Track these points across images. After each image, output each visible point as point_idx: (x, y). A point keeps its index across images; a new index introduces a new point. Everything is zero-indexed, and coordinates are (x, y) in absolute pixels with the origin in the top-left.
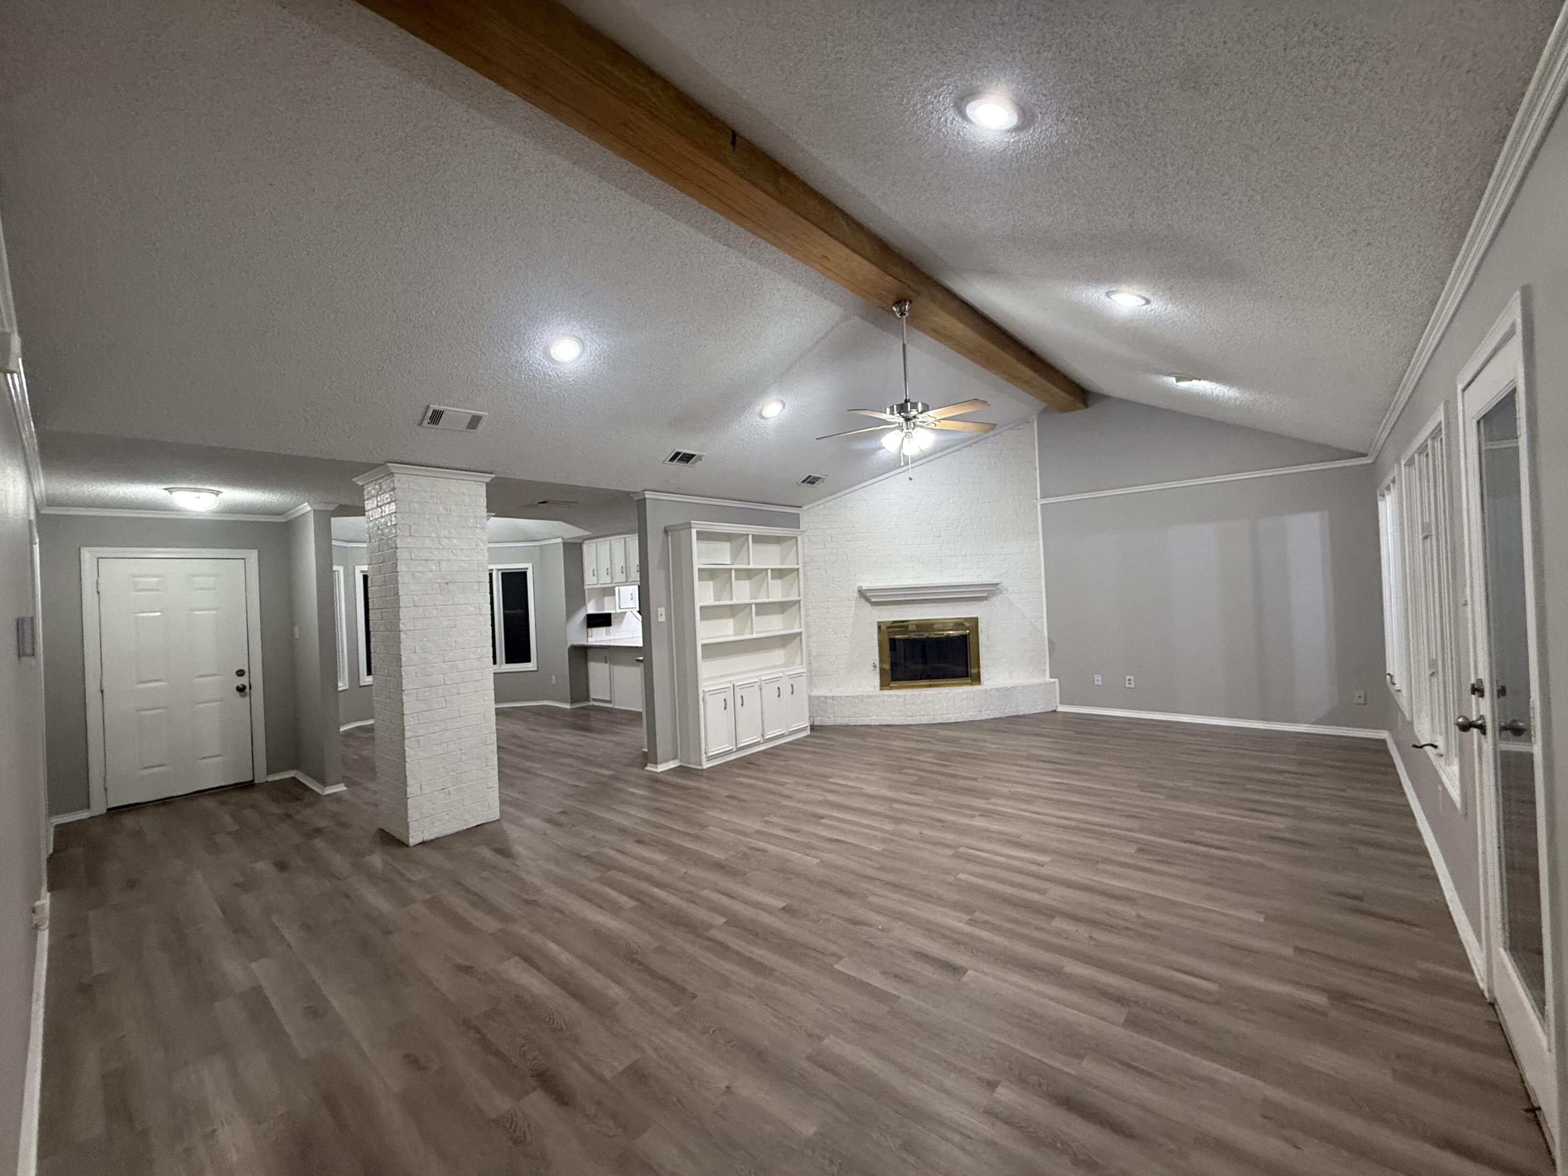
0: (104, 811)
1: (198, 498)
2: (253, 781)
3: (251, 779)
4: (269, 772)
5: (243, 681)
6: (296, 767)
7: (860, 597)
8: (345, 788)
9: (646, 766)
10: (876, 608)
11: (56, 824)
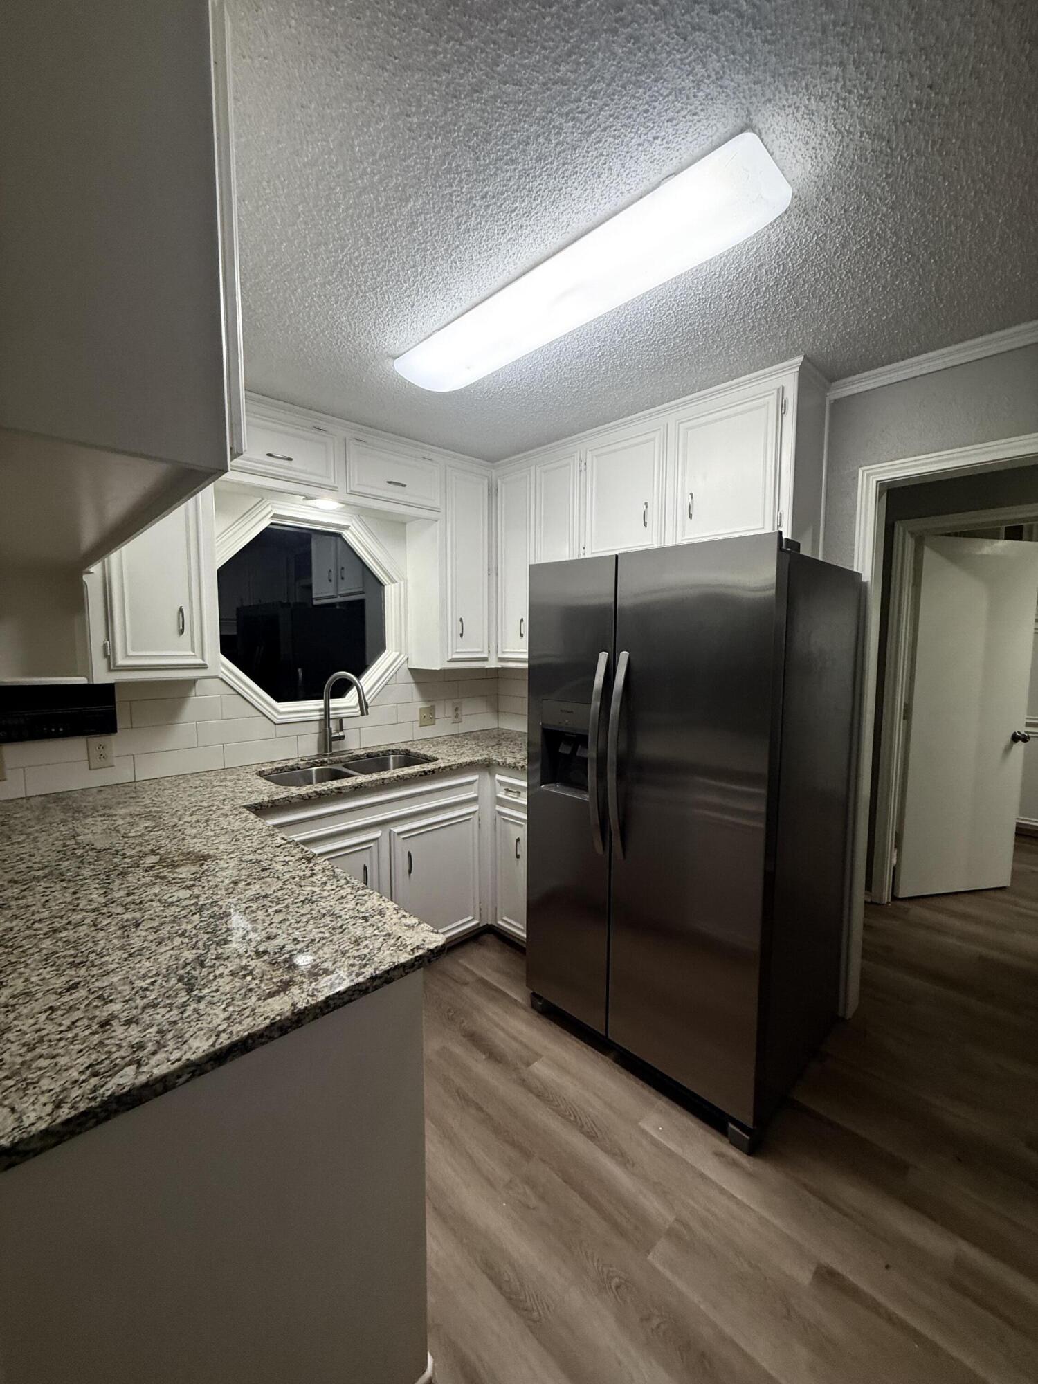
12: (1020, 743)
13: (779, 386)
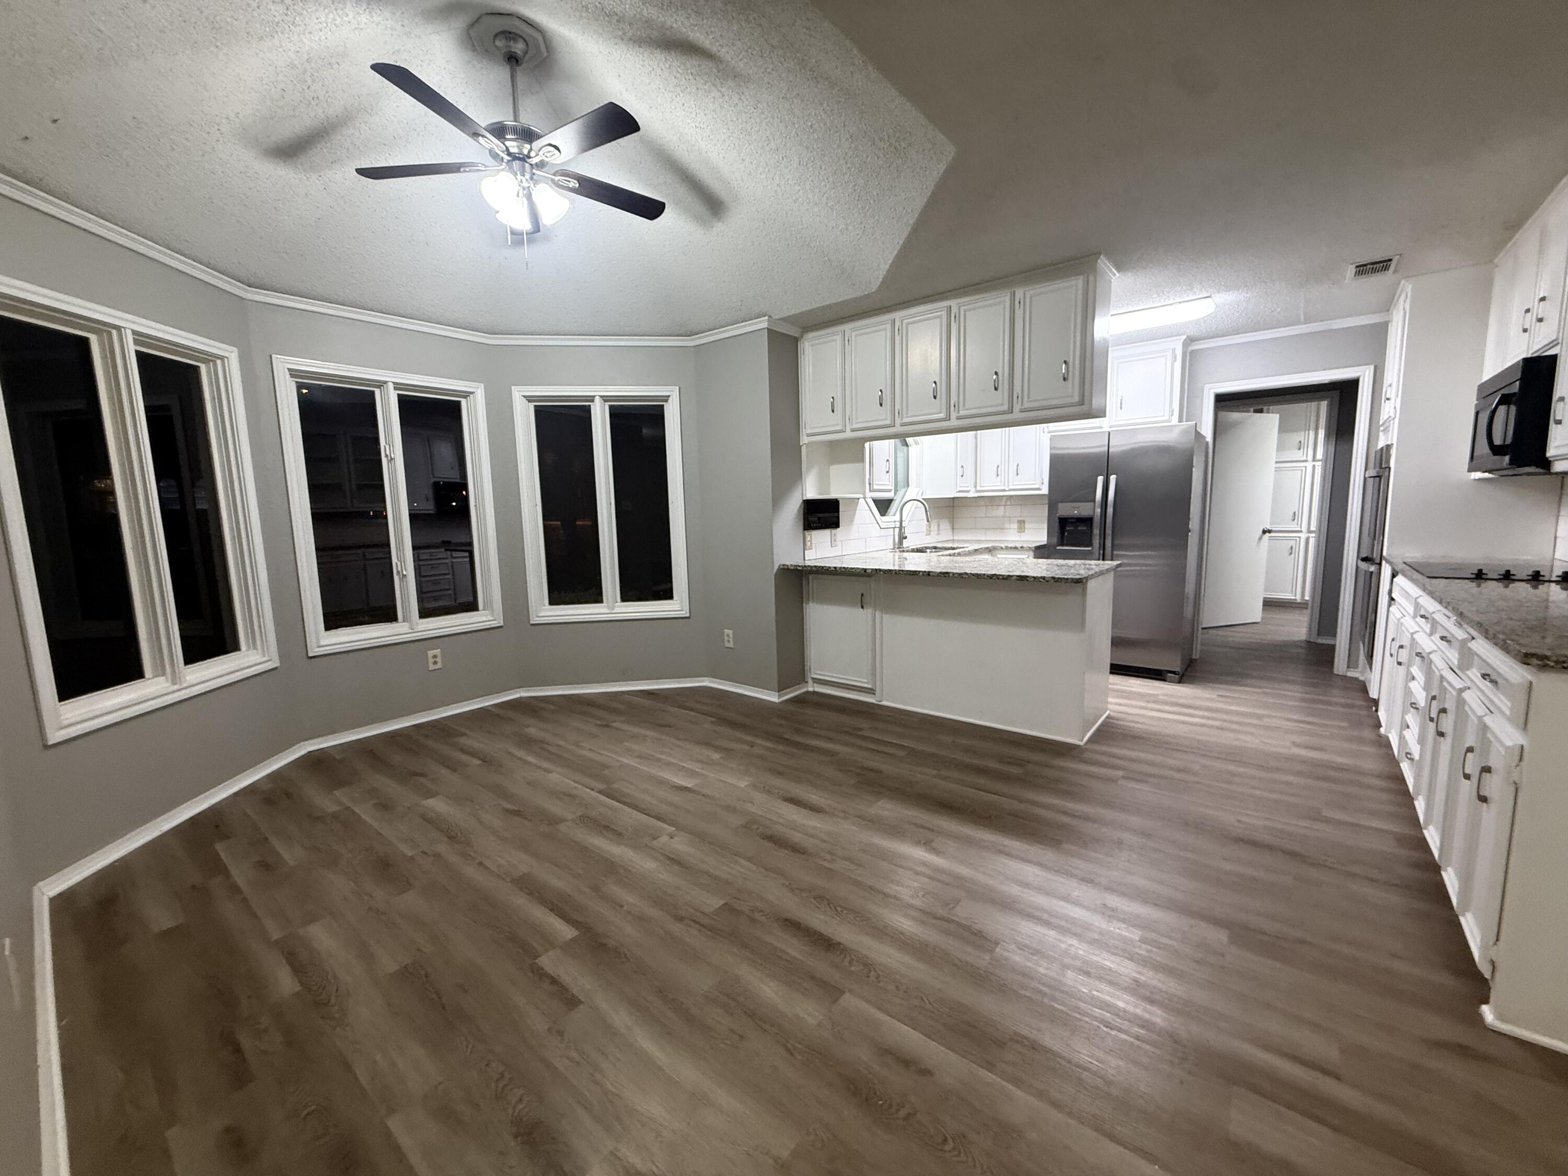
12: (1267, 534)
13: (1173, 347)
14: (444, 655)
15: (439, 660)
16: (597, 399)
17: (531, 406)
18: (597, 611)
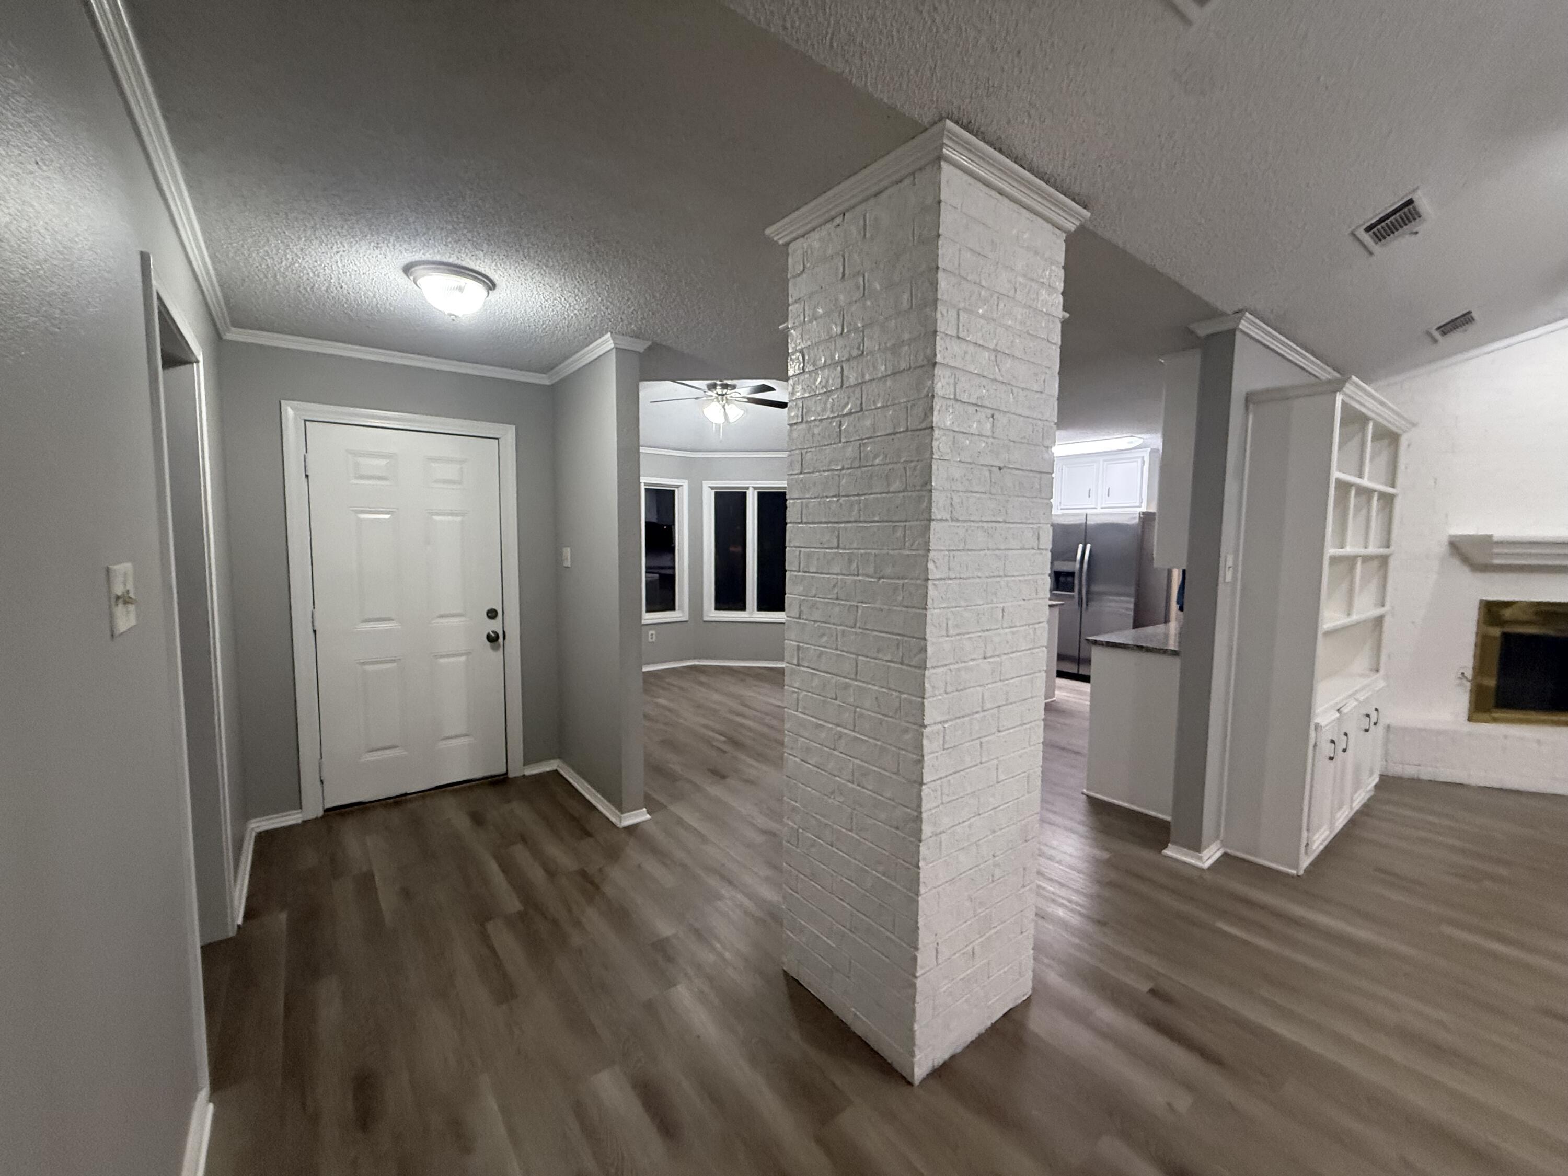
0: (320, 813)
1: (461, 289)
2: (506, 773)
3: (504, 771)
4: (527, 762)
5: (495, 626)
6: (559, 755)
7: (1452, 554)
8: (648, 817)
9: (1166, 847)
10: (1480, 575)
11: (258, 830)
14: (657, 634)
15: (654, 636)
16: (751, 489)
17: (713, 492)
18: (743, 616)
